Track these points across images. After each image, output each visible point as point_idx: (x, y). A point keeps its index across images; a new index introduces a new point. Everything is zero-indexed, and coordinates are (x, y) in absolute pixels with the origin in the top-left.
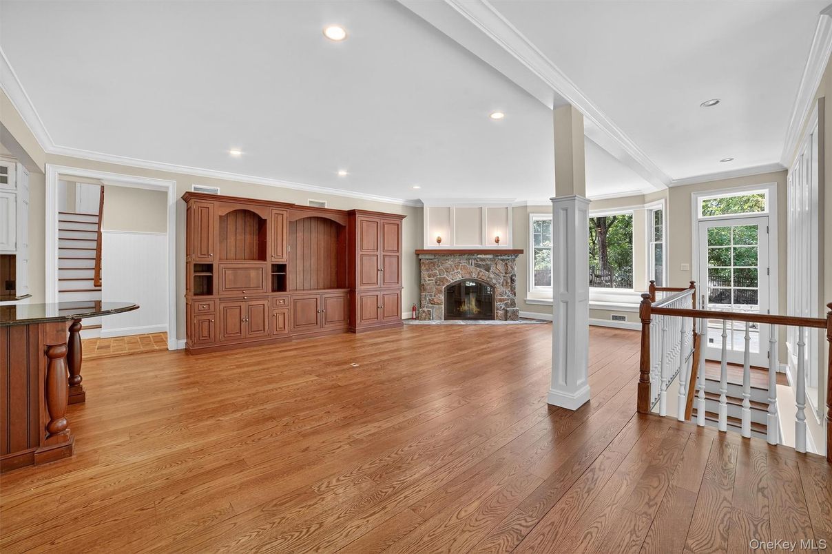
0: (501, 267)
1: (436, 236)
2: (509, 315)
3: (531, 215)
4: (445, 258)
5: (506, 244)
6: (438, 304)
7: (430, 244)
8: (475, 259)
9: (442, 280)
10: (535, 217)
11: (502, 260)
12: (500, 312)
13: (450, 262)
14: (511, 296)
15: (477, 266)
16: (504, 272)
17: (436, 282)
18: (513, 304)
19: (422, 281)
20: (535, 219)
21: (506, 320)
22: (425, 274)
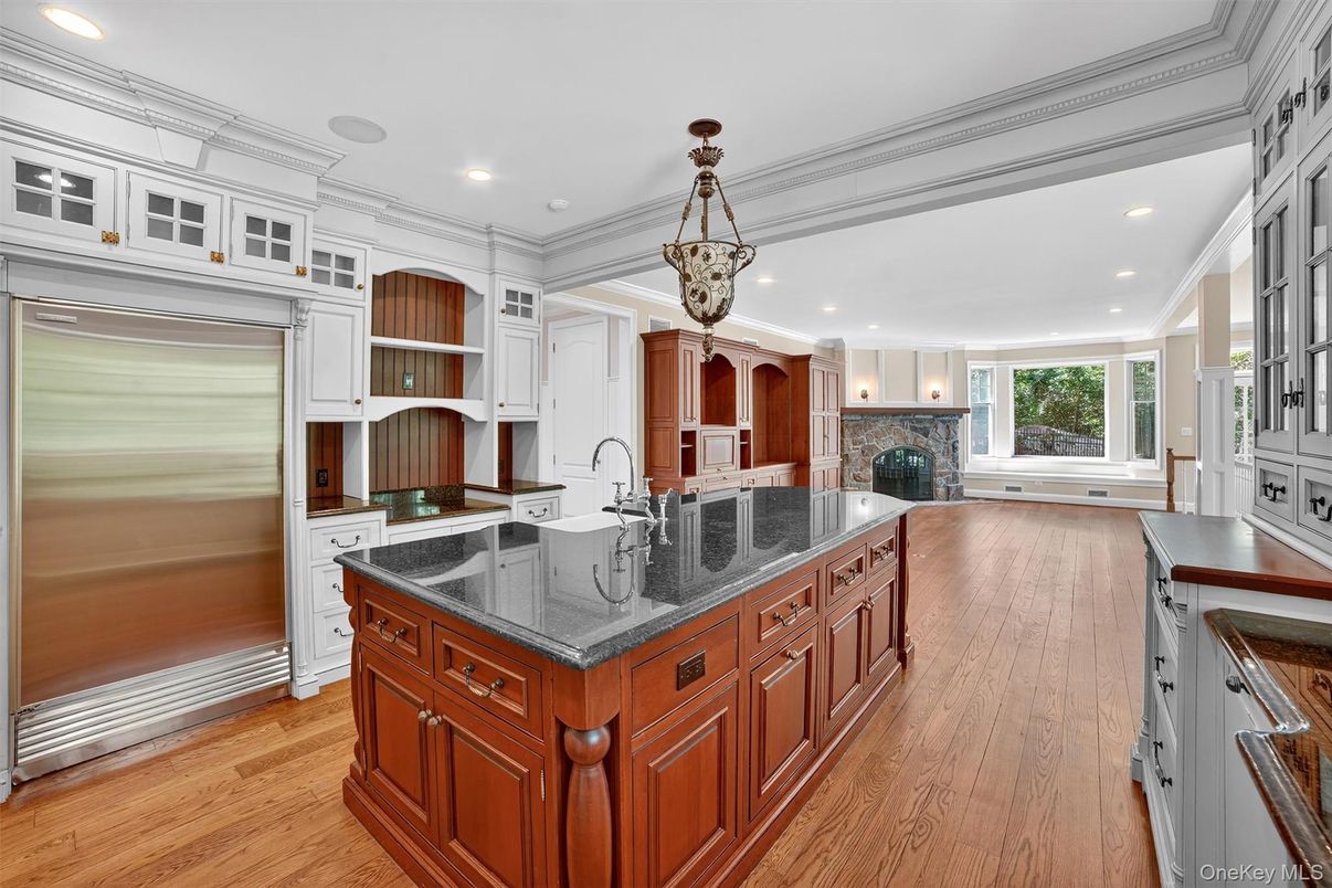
0: (941, 430)
1: (861, 389)
2: (952, 492)
3: (969, 362)
4: (875, 418)
5: (946, 402)
6: (865, 481)
7: (853, 400)
8: (911, 420)
9: (871, 449)
10: (973, 365)
11: (943, 422)
12: (941, 491)
13: (881, 424)
14: (954, 469)
15: (914, 429)
16: (944, 437)
17: (863, 452)
18: (955, 478)
19: (846, 449)
20: (973, 367)
21: (948, 500)
22: (847, 440)
